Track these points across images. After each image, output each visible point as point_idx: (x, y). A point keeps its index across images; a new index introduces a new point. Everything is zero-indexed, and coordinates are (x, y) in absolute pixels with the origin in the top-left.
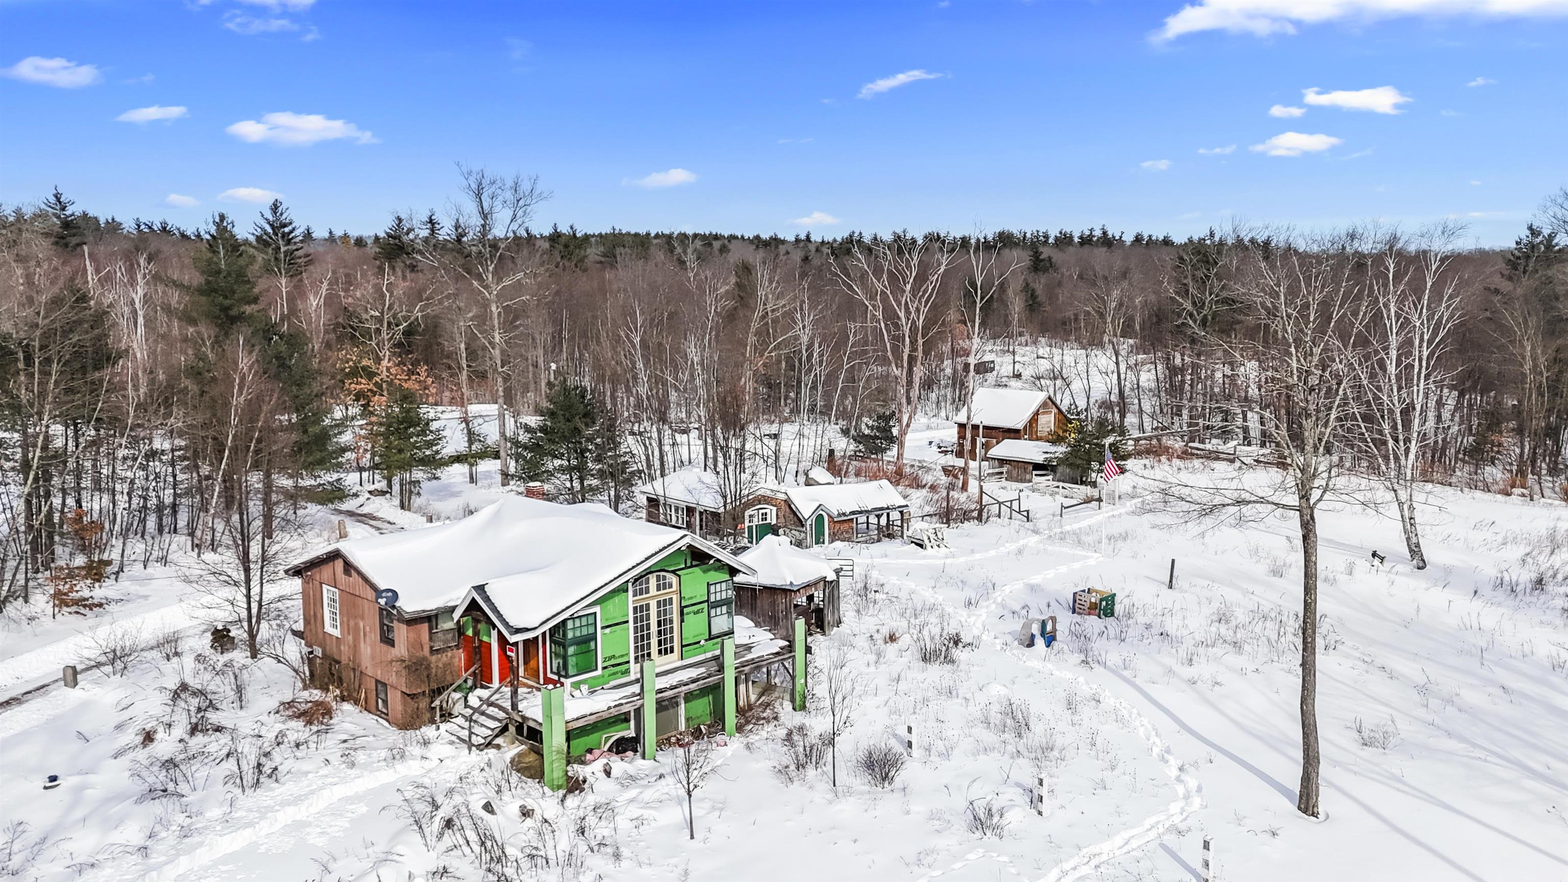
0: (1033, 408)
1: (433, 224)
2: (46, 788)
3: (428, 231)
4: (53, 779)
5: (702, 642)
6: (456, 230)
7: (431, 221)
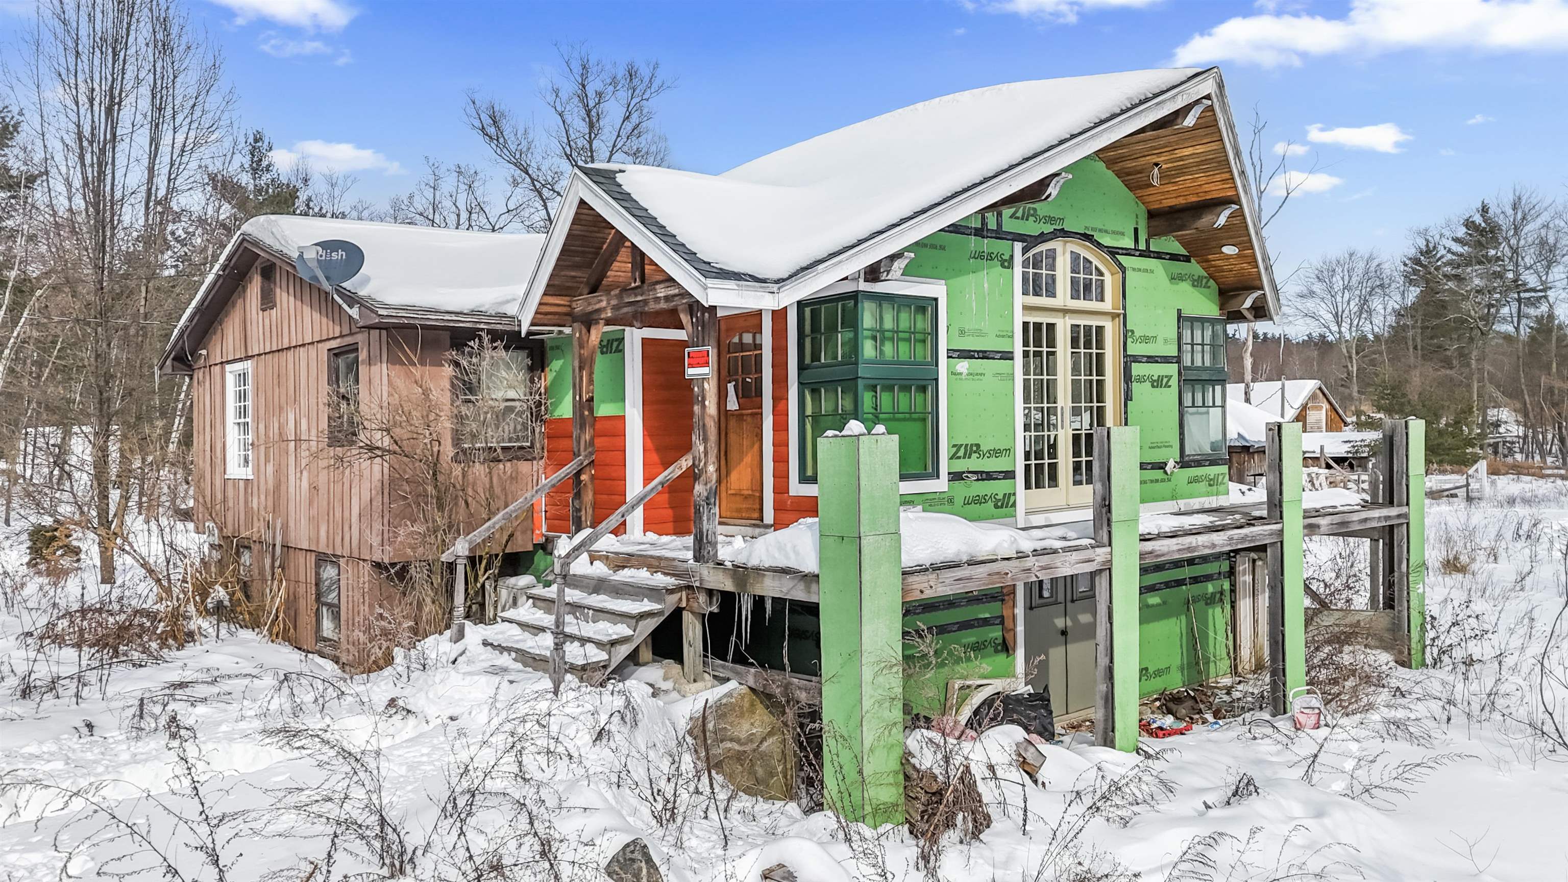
5: (1170, 467)
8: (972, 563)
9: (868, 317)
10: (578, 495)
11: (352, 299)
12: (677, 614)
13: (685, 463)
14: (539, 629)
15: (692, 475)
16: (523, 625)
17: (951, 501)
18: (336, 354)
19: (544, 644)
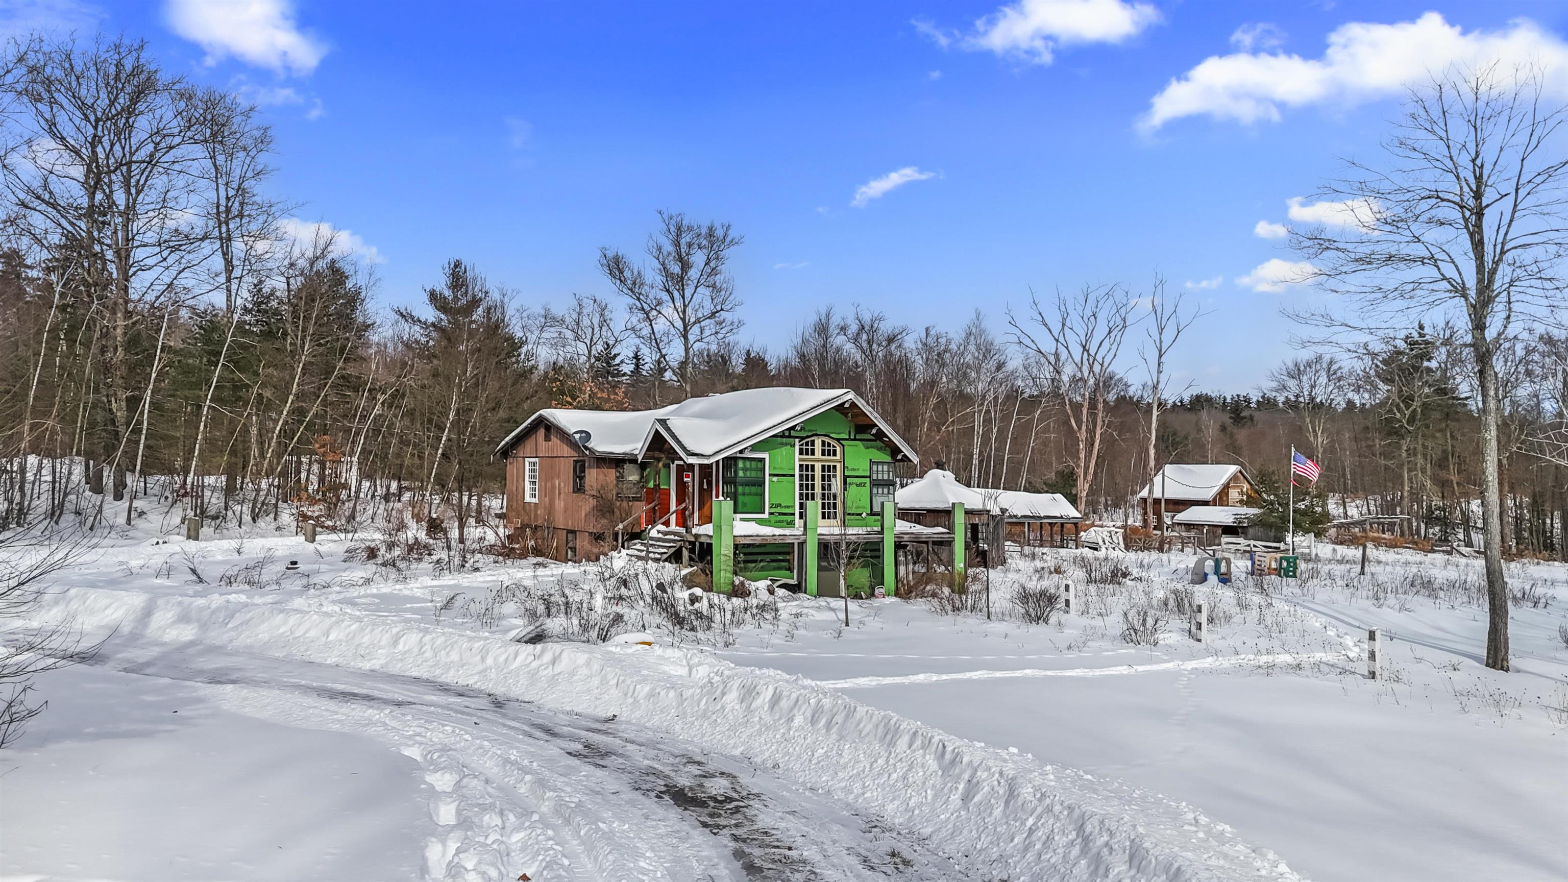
0: (1223, 481)
1: (638, 360)
2: (287, 568)
3: (633, 366)
4: (294, 563)
5: (864, 515)
6: (659, 365)
7: (636, 357)
8: (757, 536)
9: (741, 464)
10: (654, 514)
11: (586, 448)
12: (681, 548)
13: (684, 505)
14: (642, 551)
15: (685, 509)
16: (638, 550)
17: (770, 521)
18: (576, 462)
19: (643, 554)
